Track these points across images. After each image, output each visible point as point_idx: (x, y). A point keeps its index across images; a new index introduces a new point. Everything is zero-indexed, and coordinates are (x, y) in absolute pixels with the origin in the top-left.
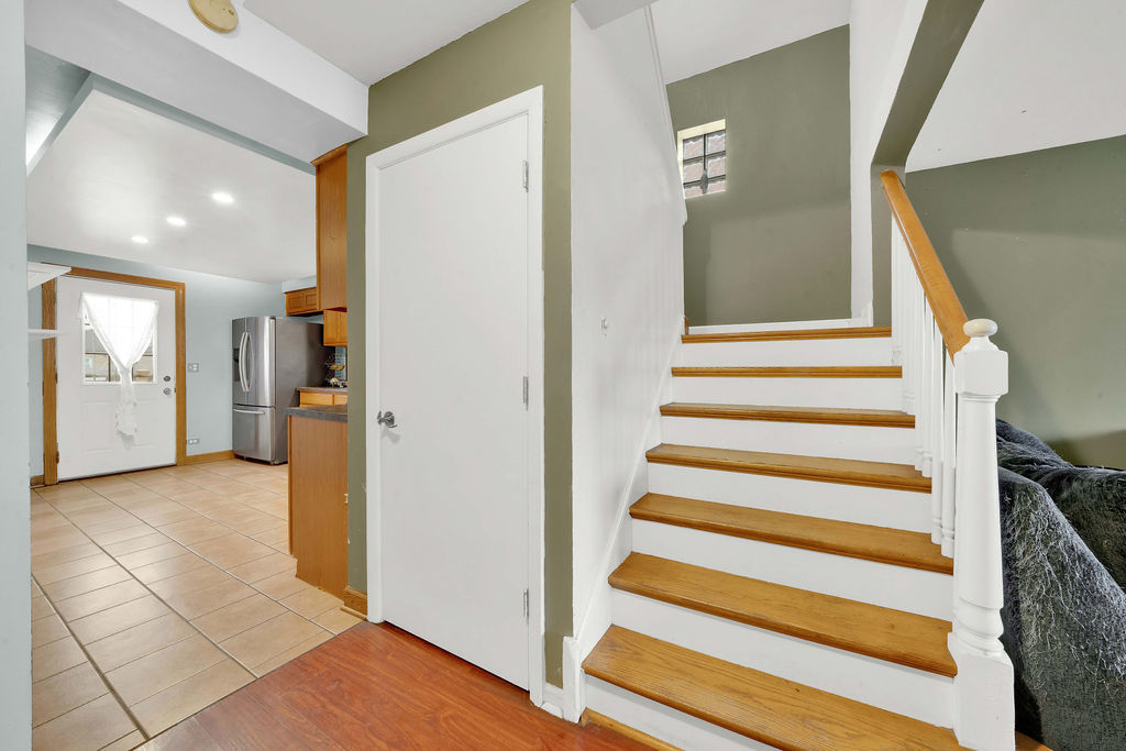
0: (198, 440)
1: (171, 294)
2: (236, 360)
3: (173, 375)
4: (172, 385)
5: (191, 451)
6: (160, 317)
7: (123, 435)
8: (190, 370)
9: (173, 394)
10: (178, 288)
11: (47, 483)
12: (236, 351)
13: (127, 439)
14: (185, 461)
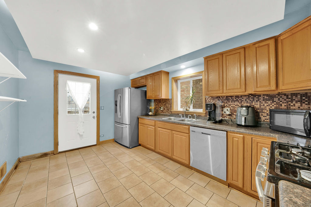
0: (104, 135)
1: (95, 81)
2: (116, 105)
3: (96, 111)
4: (95, 115)
5: (102, 139)
6: (91, 89)
7: (79, 134)
8: (101, 109)
9: (96, 118)
10: (97, 78)
11: (55, 153)
12: (116, 102)
13: (81, 136)
14: (99, 143)
